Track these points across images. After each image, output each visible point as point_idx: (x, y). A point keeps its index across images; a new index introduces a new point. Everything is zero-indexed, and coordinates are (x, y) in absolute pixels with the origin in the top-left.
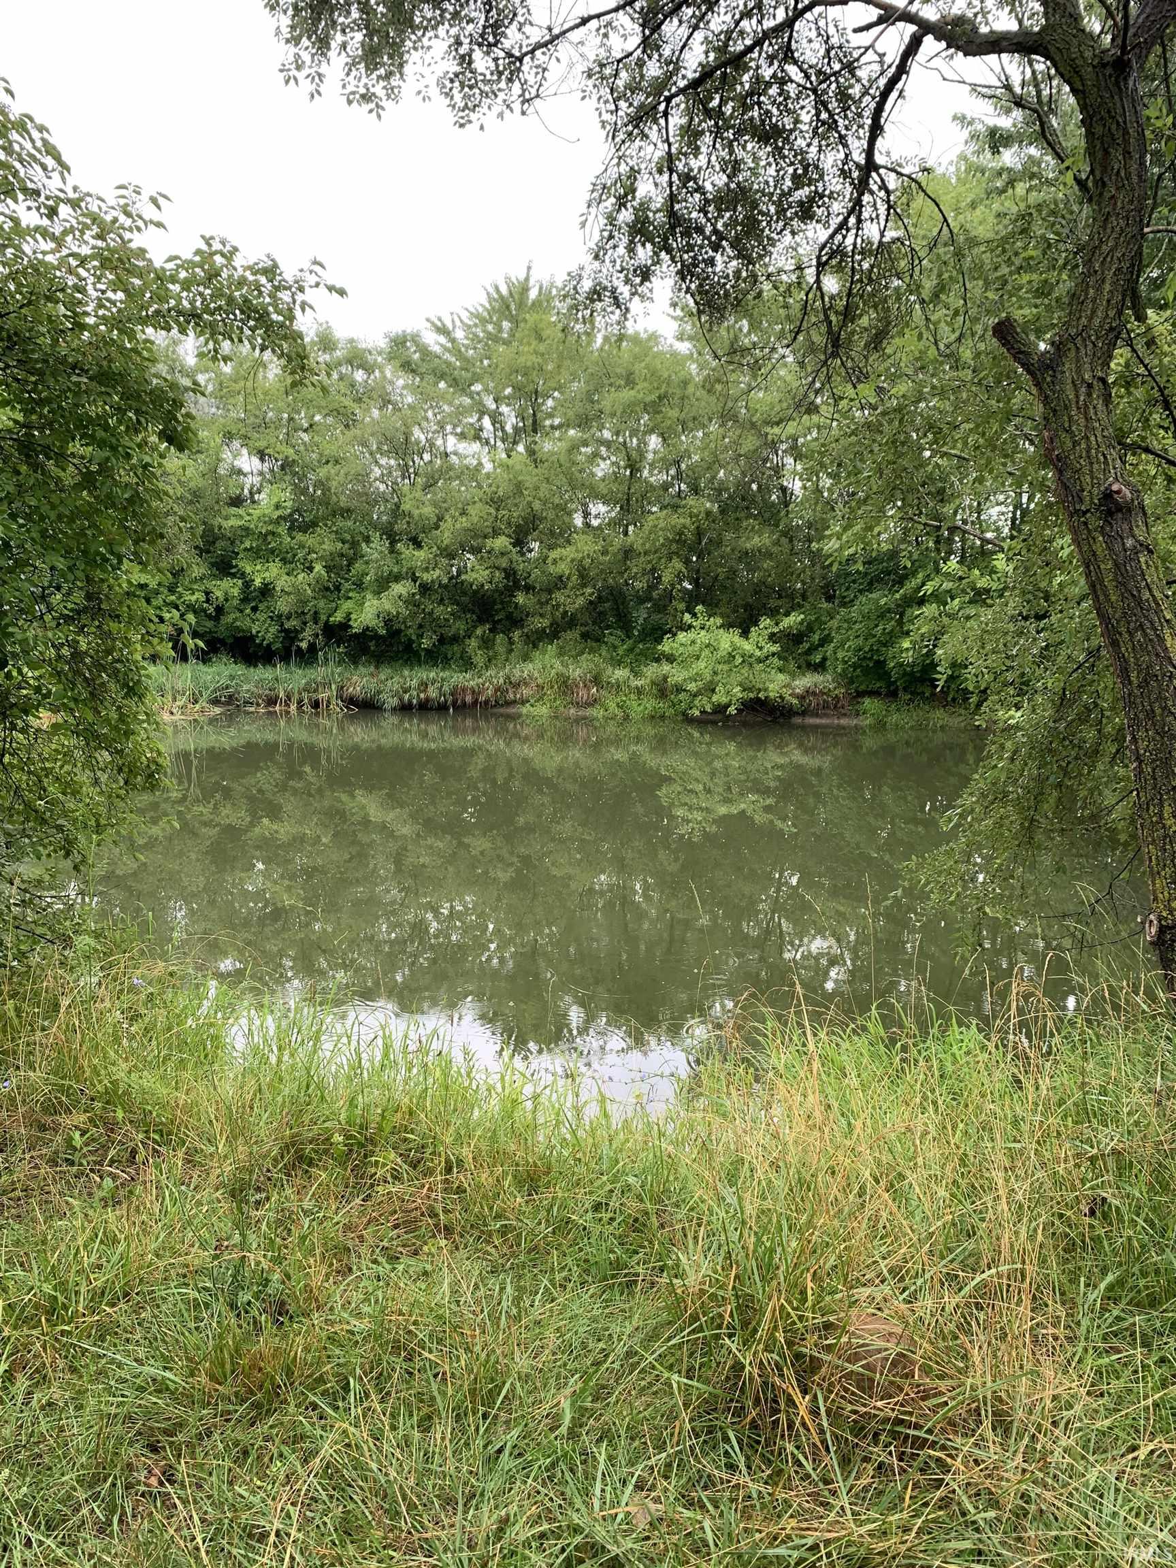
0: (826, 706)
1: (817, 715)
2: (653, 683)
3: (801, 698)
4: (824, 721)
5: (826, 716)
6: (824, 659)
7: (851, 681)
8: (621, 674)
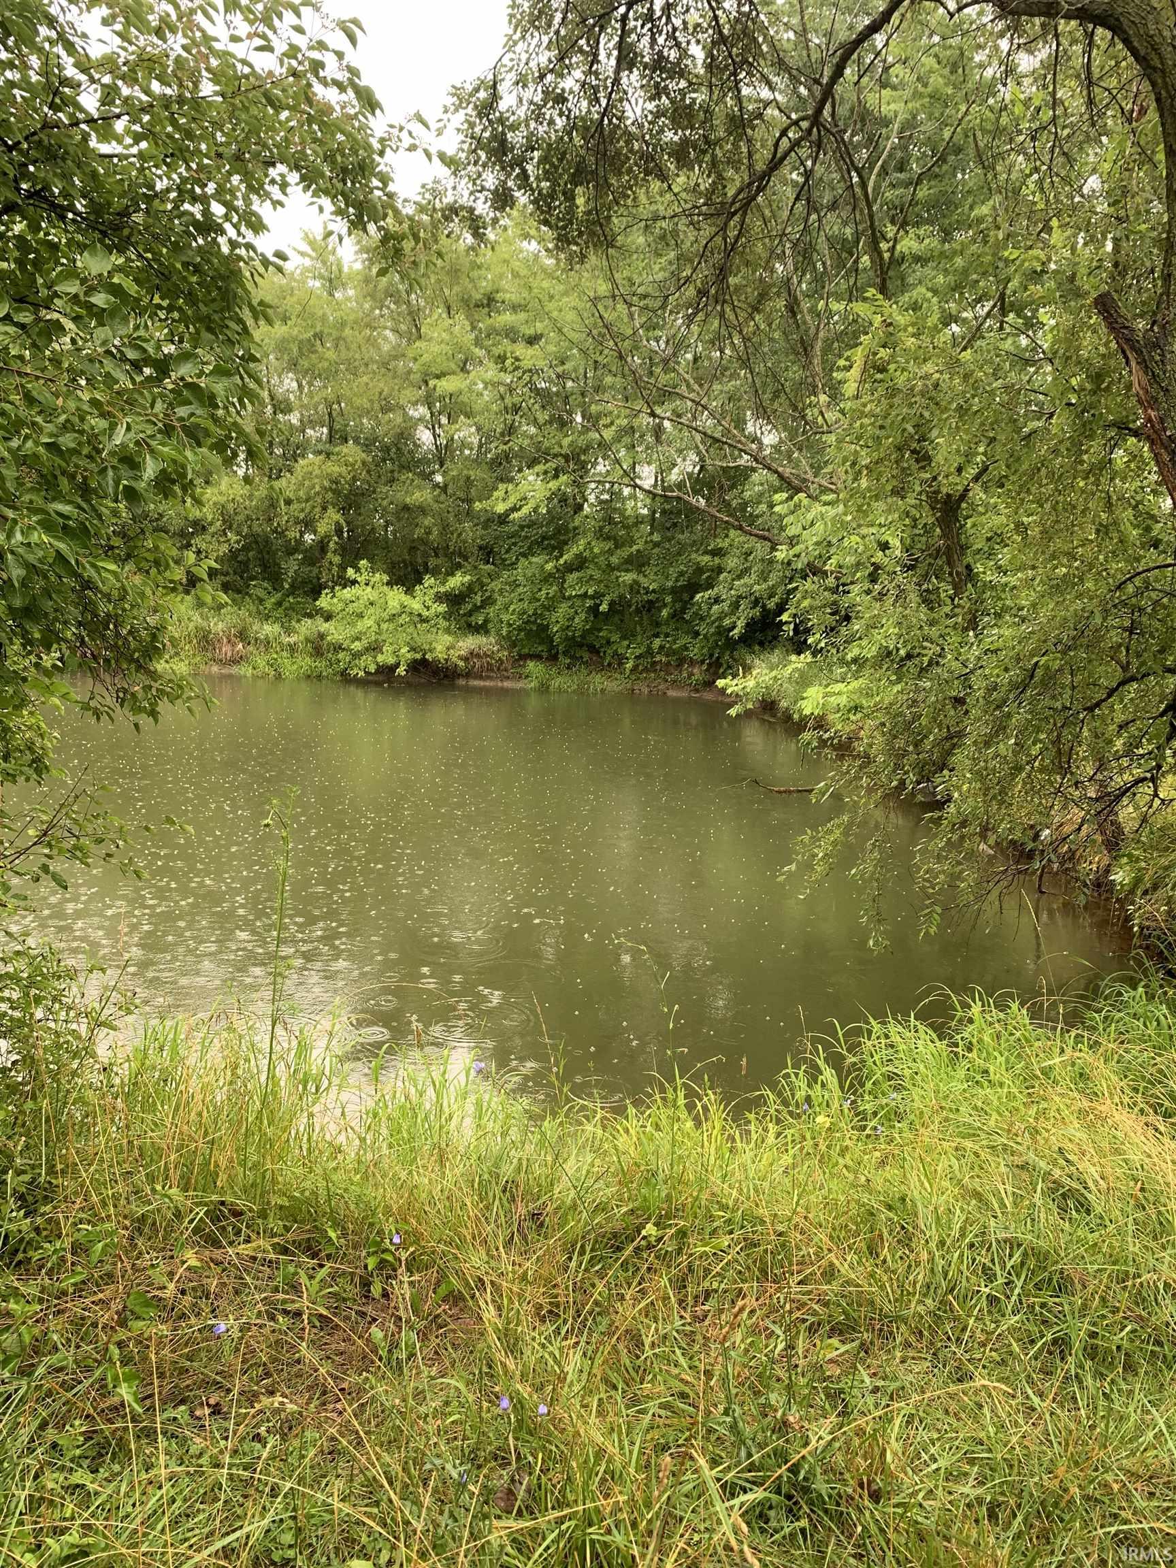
0: (490, 668)
1: (481, 678)
2: (307, 640)
3: (466, 659)
4: (488, 683)
5: (488, 678)
6: (486, 621)
7: (514, 645)
8: (269, 629)
